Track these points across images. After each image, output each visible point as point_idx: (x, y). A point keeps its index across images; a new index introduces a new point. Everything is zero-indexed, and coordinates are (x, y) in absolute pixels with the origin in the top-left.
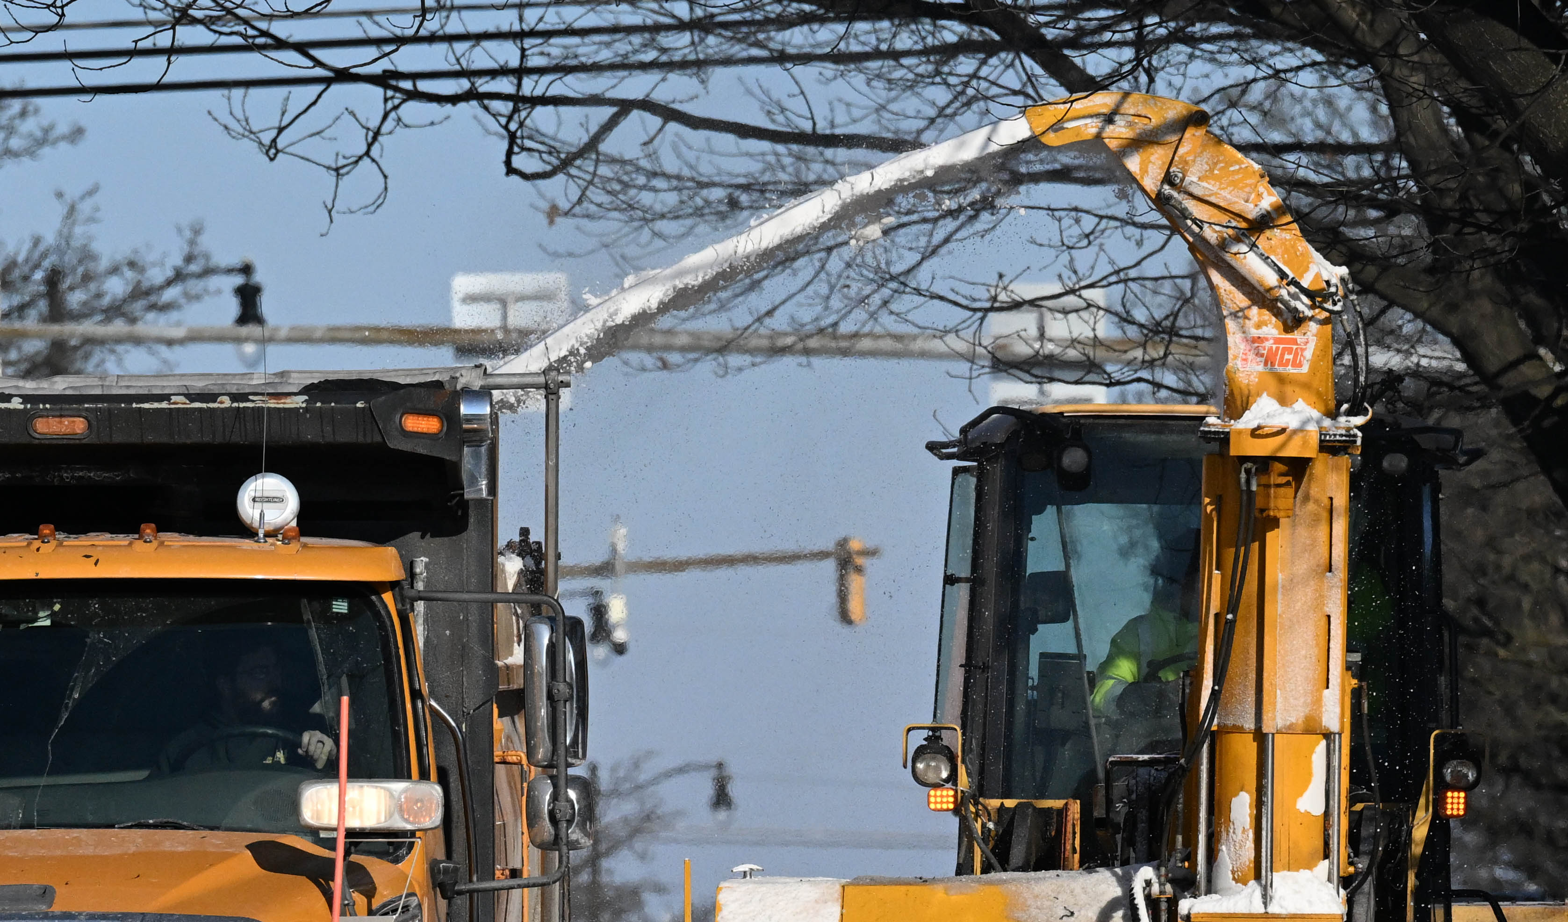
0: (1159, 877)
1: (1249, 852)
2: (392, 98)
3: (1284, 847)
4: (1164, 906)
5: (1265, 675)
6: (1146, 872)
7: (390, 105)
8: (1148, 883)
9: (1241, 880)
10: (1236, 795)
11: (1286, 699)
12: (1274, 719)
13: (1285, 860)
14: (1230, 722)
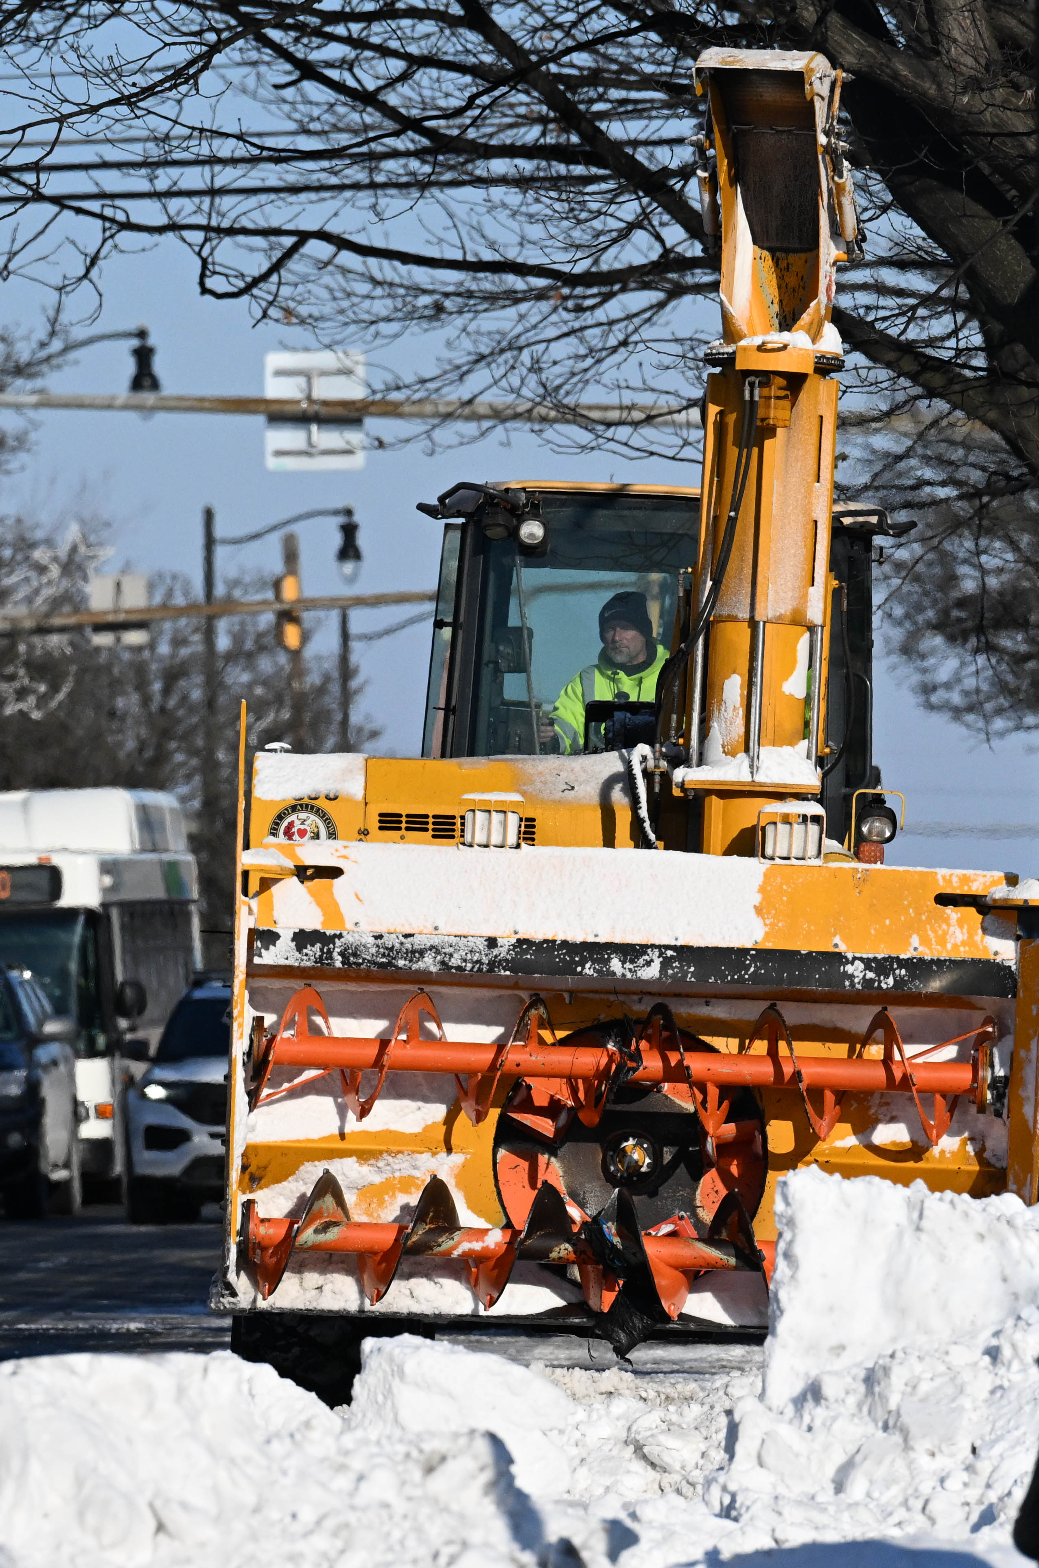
0: (654, 753)
1: (739, 729)
2: (110, 228)
3: (770, 725)
4: (657, 779)
5: (760, 569)
6: (643, 749)
7: (108, 234)
8: (644, 758)
9: (730, 752)
10: (728, 677)
11: (776, 592)
12: (766, 608)
13: (770, 736)
14: (725, 612)
